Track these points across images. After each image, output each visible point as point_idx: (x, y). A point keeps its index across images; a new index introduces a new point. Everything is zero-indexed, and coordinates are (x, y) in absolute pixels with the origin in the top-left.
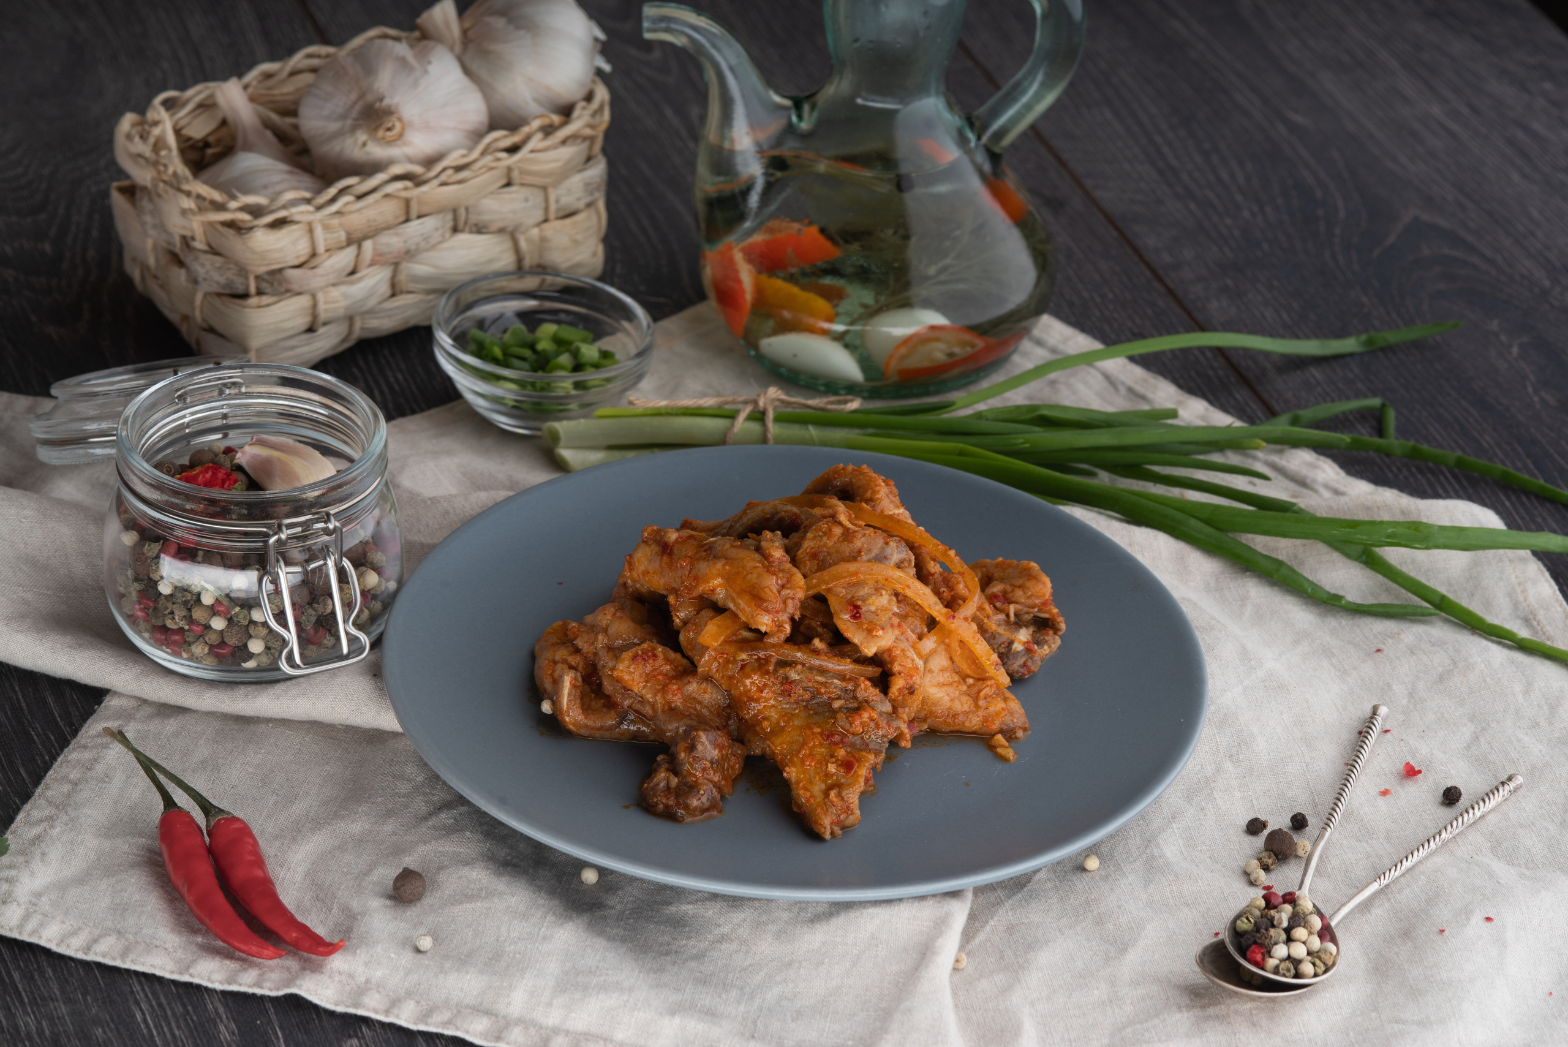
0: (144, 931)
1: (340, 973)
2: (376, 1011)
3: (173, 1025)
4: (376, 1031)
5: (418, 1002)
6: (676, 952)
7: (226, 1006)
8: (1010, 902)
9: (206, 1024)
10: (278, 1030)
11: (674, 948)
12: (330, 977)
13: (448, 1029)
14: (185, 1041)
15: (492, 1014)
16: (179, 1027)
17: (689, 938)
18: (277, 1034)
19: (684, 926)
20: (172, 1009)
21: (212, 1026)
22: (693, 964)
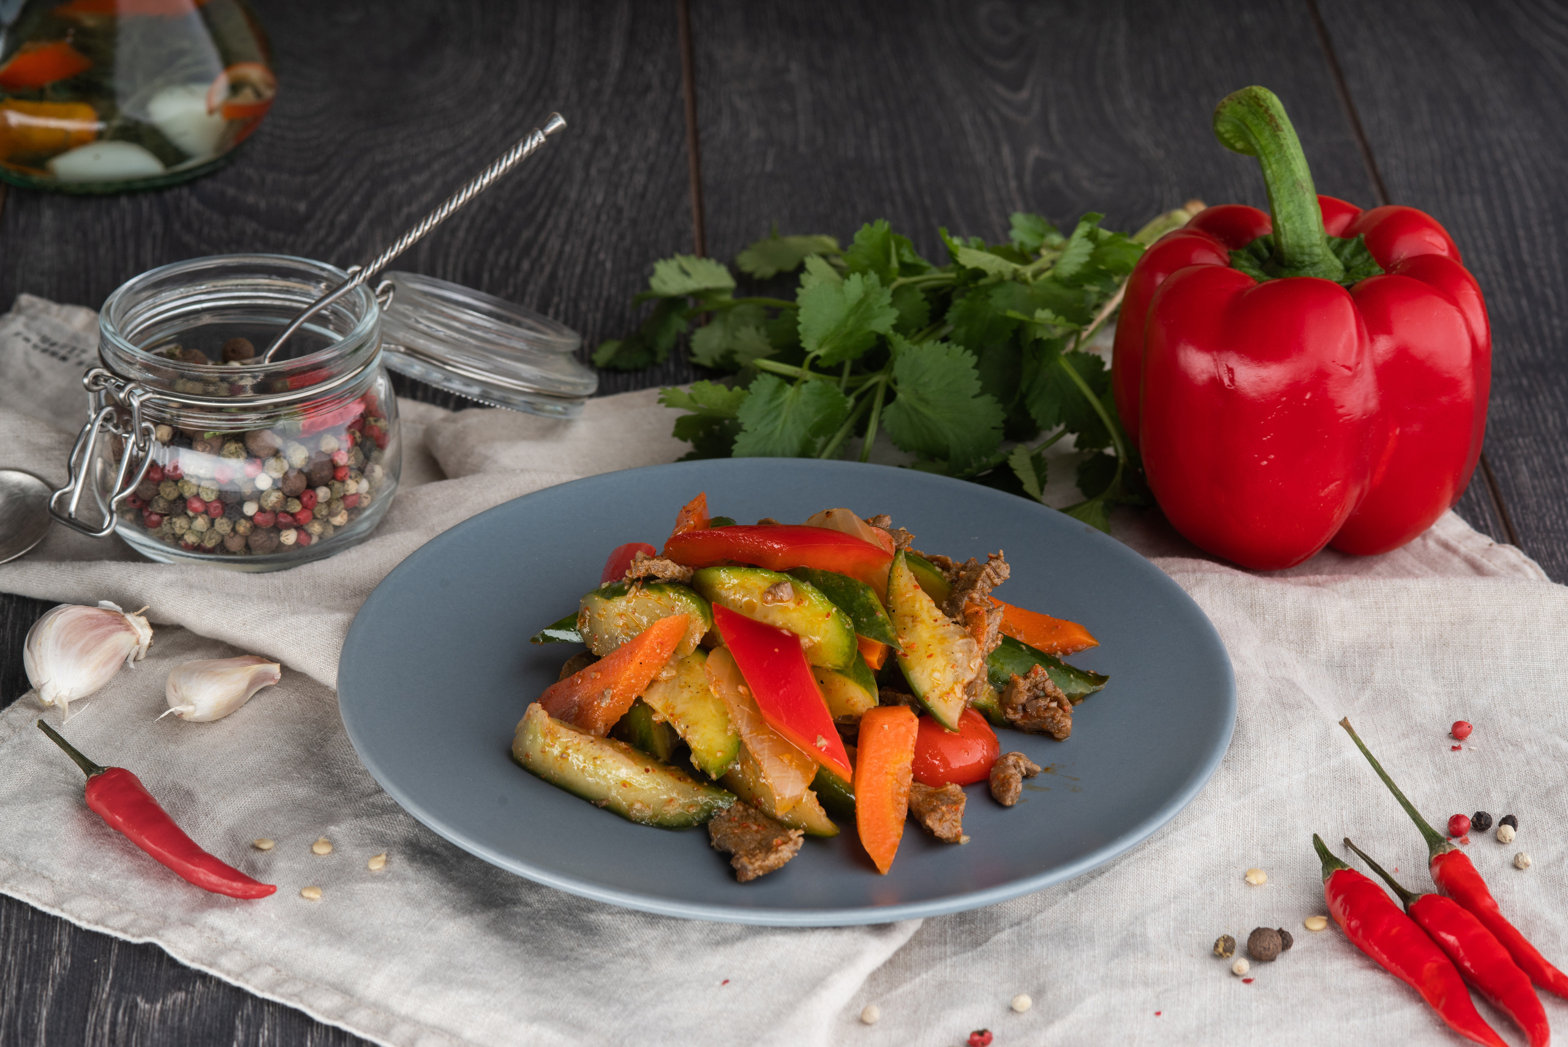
0: (40, 861)
1: (213, 929)
2: (228, 973)
3: (10, 949)
4: (209, 988)
5: (278, 971)
6: (576, 959)
7: (72, 940)
8: (954, 959)
9: (43, 955)
10: (111, 971)
11: (575, 954)
12: (200, 931)
13: (291, 1000)
14: (13, 967)
15: (349, 994)
16: (14, 953)
17: (595, 947)
18: (108, 975)
19: (595, 935)
20: (17, 935)
21: (47, 957)
22: (585, 973)
